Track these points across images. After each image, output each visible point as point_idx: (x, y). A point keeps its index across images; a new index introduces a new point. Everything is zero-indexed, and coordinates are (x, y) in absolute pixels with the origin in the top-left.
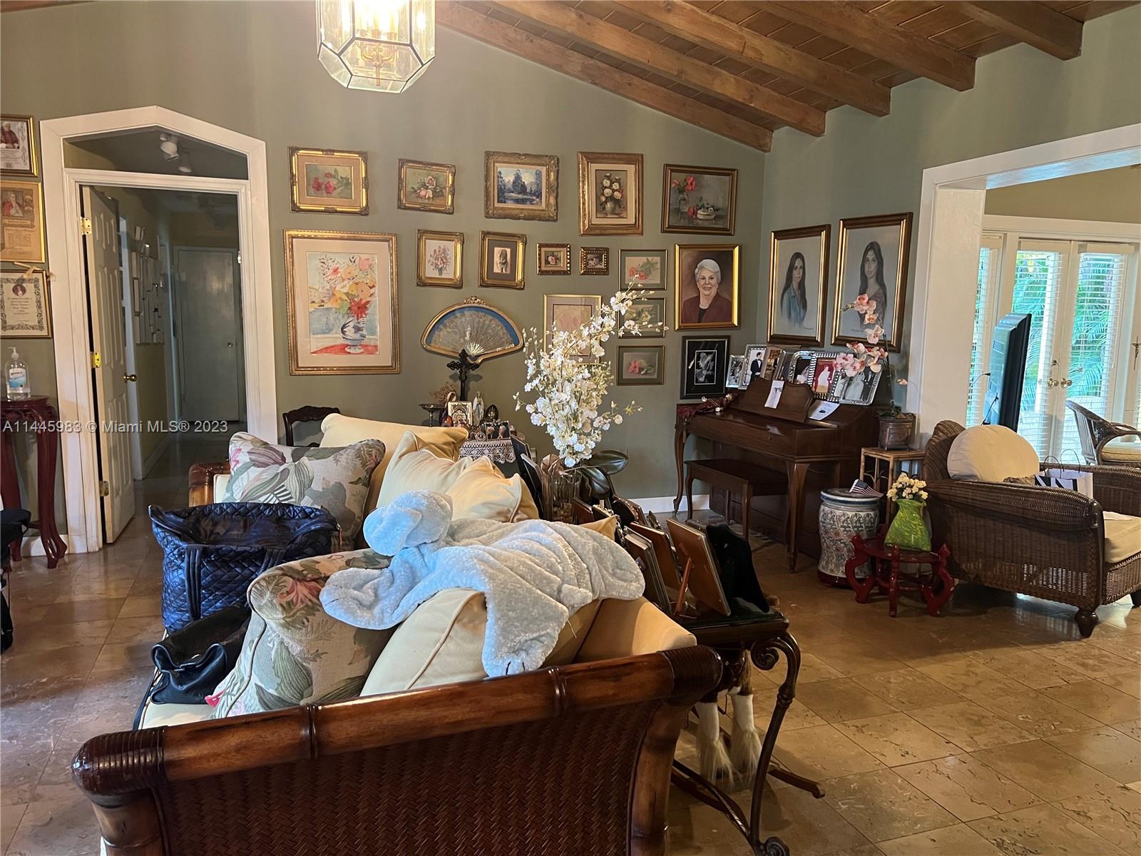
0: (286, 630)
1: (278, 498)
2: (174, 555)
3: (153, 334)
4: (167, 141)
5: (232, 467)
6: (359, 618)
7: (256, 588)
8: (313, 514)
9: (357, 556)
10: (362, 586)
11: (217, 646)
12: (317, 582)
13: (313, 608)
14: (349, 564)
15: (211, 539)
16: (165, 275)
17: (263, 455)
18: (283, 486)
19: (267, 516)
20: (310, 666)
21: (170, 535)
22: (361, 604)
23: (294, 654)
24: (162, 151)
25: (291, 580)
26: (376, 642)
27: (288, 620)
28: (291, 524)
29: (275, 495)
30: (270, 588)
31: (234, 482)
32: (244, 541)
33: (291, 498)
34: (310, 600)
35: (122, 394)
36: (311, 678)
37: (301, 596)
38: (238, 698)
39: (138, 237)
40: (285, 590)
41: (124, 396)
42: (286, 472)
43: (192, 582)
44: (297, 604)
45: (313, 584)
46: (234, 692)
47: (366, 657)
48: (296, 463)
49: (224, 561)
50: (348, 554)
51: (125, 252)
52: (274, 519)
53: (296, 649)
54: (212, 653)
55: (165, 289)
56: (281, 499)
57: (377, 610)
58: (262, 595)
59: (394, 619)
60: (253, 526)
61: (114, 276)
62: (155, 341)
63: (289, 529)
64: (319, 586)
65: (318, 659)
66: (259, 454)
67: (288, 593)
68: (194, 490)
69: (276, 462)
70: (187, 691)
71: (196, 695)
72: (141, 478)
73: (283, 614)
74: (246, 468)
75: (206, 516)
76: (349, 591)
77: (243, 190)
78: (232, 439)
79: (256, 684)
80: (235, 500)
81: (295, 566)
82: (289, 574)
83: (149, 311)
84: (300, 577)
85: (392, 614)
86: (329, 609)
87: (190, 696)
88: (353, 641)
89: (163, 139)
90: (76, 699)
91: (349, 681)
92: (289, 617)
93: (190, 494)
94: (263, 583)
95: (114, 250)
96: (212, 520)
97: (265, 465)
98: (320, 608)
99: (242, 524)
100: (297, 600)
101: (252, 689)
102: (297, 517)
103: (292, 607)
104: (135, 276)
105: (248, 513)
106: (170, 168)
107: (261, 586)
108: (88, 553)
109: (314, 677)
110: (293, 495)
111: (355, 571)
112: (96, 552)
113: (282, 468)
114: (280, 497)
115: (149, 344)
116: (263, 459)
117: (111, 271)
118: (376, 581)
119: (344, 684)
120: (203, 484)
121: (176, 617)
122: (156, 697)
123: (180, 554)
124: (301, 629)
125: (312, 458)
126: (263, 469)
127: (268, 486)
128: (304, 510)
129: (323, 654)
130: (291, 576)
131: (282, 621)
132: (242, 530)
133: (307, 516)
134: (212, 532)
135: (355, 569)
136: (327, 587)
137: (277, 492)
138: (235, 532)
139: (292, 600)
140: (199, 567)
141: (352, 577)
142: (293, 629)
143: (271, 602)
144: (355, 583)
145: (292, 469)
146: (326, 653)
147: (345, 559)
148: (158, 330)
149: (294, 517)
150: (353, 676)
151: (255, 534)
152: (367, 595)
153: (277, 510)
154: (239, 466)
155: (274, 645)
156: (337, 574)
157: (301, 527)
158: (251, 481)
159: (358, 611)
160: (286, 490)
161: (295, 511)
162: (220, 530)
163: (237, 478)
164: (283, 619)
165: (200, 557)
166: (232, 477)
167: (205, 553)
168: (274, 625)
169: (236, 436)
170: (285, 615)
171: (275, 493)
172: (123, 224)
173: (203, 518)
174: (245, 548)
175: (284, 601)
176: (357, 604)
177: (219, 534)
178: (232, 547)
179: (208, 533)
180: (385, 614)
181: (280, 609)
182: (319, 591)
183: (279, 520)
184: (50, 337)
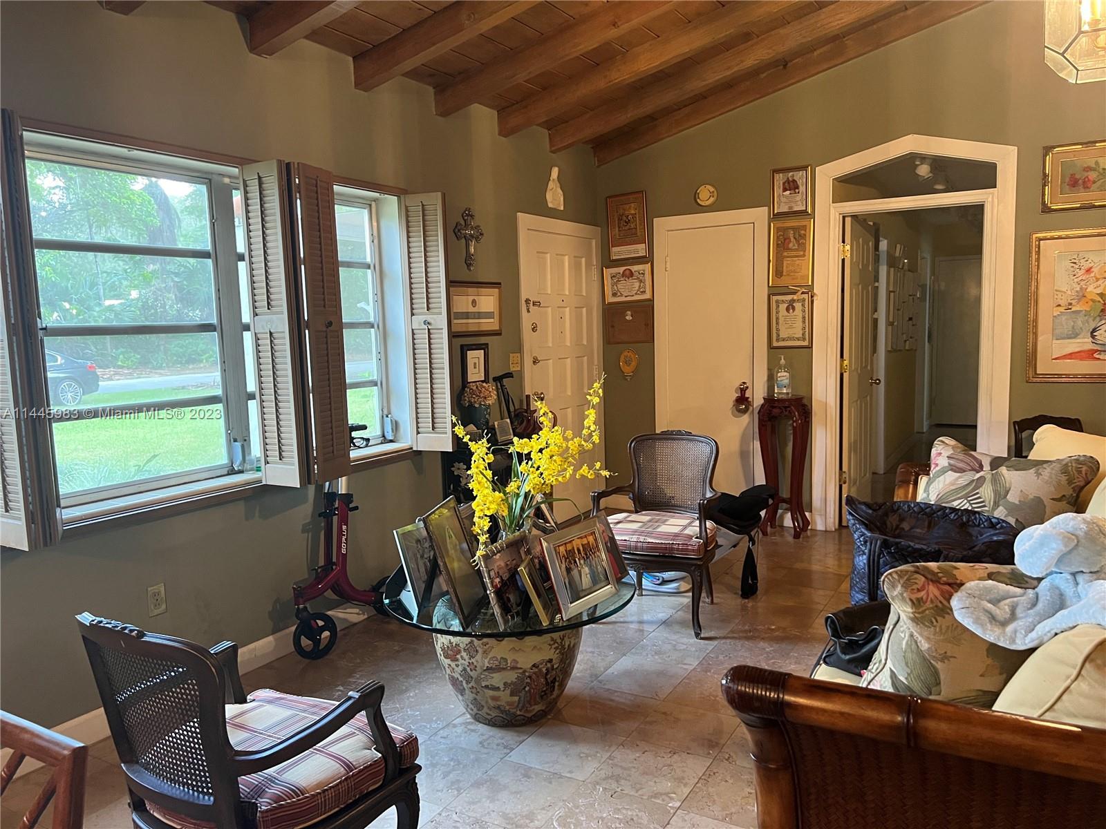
0: (915, 624)
1: (971, 504)
2: (860, 541)
3: (905, 341)
4: (922, 164)
5: (932, 469)
6: (988, 632)
7: (888, 578)
8: (999, 525)
9: (1004, 571)
10: (999, 601)
11: (876, 628)
12: (952, 588)
13: (942, 610)
14: (990, 576)
15: (896, 533)
16: (923, 287)
17: (962, 461)
18: (978, 493)
19: (952, 520)
20: (939, 665)
21: (859, 524)
22: (993, 618)
23: (922, 649)
24: (917, 174)
25: (923, 579)
26: (1011, 661)
27: (916, 615)
28: (974, 531)
29: (969, 501)
30: (902, 582)
31: (932, 482)
32: (925, 539)
33: (985, 506)
34: (941, 602)
35: (867, 396)
36: (939, 678)
37: (931, 596)
38: (875, 676)
39: (897, 254)
40: (915, 587)
41: (868, 398)
42: (982, 479)
43: (871, 567)
44: (926, 602)
45: (947, 587)
46: (873, 671)
47: (1001, 674)
48: (993, 472)
49: (903, 555)
50: (992, 567)
51: (883, 270)
52: (958, 525)
53: (925, 646)
54: (871, 635)
55: (923, 298)
56: (974, 506)
57: (1010, 629)
58: (893, 586)
59: (1027, 642)
60: (937, 527)
61: (868, 292)
62: (907, 348)
63: (971, 535)
64: (953, 591)
65: (946, 661)
66: (958, 459)
67: (919, 590)
68: (899, 488)
69: (973, 469)
70: (849, 661)
71: (856, 667)
72: (882, 472)
73: (912, 608)
74: (943, 471)
75: (894, 511)
76: (982, 602)
77: (990, 199)
78: (935, 443)
79: (890, 669)
80: (931, 501)
81: (931, 566)
82: (922, 573)
83: (904, 319)
84: (933, 578)
85: (1026, 636)
86: (959, 615)
87: (852, 667)
88: (985, 653)
89: (917, 163)
90: (793, 649)
91: (980, 693)
92: (919, 613)
93: (896, 490)
94: (895, 576)
95: (870, 269)
96: (900, 515)
97: (961, 470)
98: (950, 612)
99: (926, 523)
100: (927, 599)
101: (886, 672)
102: (982, 526)
103: (922, 604)
104: (891, 289)
105: (933, 514)
106: (926, 188)
107: (893, 577)
108: (826, 531)
109: (942, 677)
110: (987, 504)
111: (994, 585)
112: (832, 532)
113: (978, 475)
114: (974, 504)
115: (900, 350)
116: (961, 465)
117: (865, 288)
118: (1015, 599)
119: (974, 694)
120: (908, 483)
121: (860, 597)
122: (827, 660)
123: (866, 542)
124: (930, 628)
125: (1011, 469)
126: (959, 474)
127: (962, 492)
128: (990, 519)
129: (951, 657)
130: (923, 576)
131: (912, 615)
132: (926, 529)
133: (993, 526)
134: (898, 526)
135: (994, 582)
136: (959, 594)
137: (971, 498)
138: (918, 530)
139: (922, 598)
140: (879, 555)
141: (988, 590)
142: (921, 625)
143: (902, 594)
144: (992, 597)
145: (989, 477)
146: (955, 657)
147: (988, 571)
148: (911, 338)
149: (979, 525)
150: (986, 689)
151: (937, 535)
152: (1002, 611)
153: (962, 515)
154: (938, 468)
155: (905, 636)
156: (973, 583)
157: (984, 536)
158: (946, 485)
159: (988, 624)
160: (979, 498)
161: (981, 519)
162: (905, 526)
163: (935, 480)
164: (912, 613)
165: (881, 547)
166: (930, 479)
167: (885, 544)
168: (905, 618)
169: (939, 441)
170: (914, 610)
171: (969, 499)
172: (884, 245)
173: (892, 512)
174: (923, 546)
175: (914, 597)
176: (989, 618)
177: (903, 529)
178: (910, 543)
179: (894, 527)
180: (1018, 635)
181: (910, 603)
182: (951, 596)
183: (963, 526)
184: (810, 347)
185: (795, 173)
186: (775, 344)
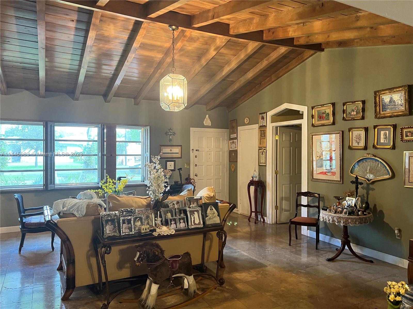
77: (303, 122)
184: (266, 166)
185: (263, 114)
186: (260, 165)
